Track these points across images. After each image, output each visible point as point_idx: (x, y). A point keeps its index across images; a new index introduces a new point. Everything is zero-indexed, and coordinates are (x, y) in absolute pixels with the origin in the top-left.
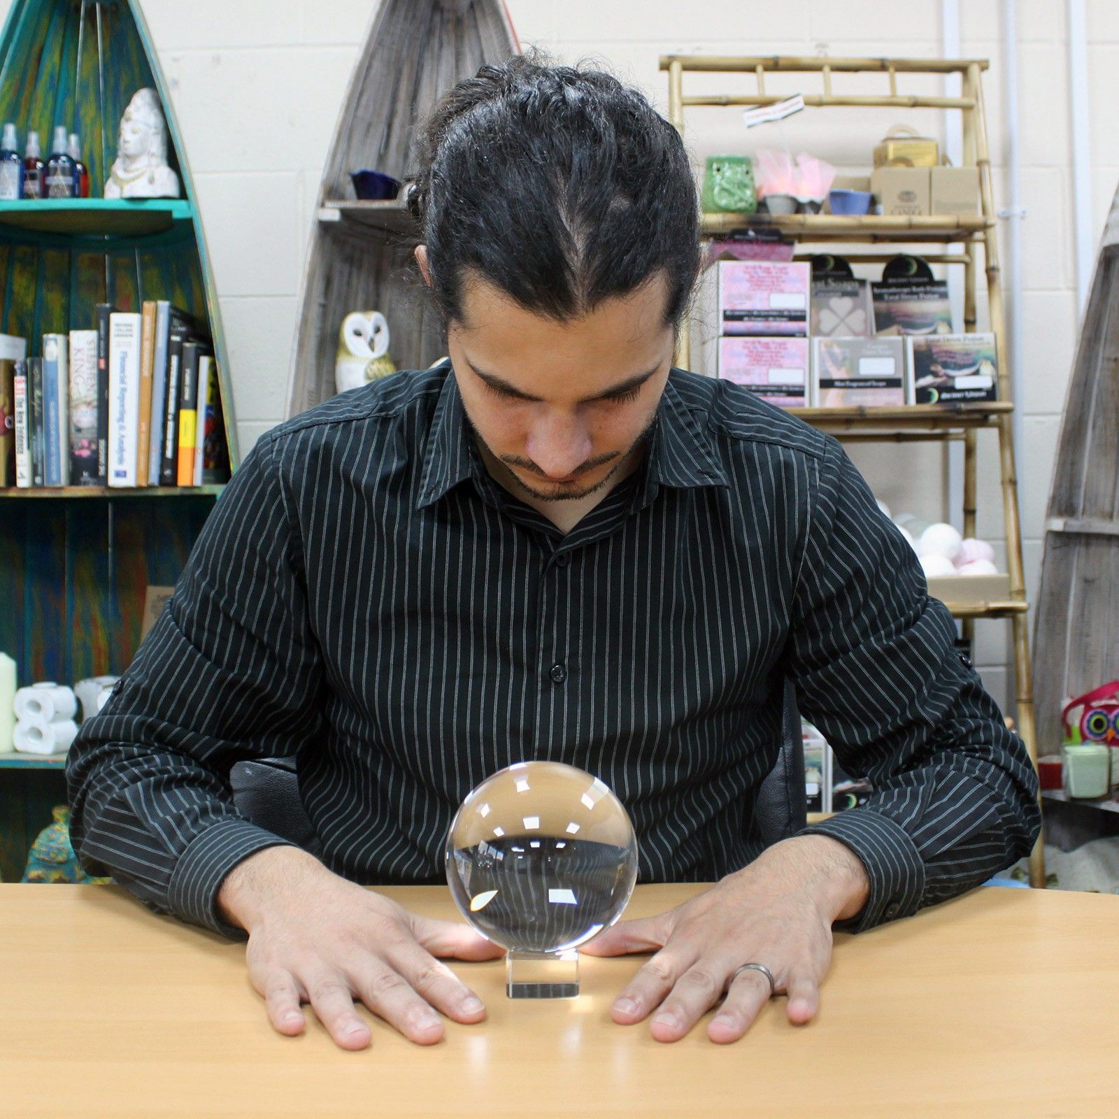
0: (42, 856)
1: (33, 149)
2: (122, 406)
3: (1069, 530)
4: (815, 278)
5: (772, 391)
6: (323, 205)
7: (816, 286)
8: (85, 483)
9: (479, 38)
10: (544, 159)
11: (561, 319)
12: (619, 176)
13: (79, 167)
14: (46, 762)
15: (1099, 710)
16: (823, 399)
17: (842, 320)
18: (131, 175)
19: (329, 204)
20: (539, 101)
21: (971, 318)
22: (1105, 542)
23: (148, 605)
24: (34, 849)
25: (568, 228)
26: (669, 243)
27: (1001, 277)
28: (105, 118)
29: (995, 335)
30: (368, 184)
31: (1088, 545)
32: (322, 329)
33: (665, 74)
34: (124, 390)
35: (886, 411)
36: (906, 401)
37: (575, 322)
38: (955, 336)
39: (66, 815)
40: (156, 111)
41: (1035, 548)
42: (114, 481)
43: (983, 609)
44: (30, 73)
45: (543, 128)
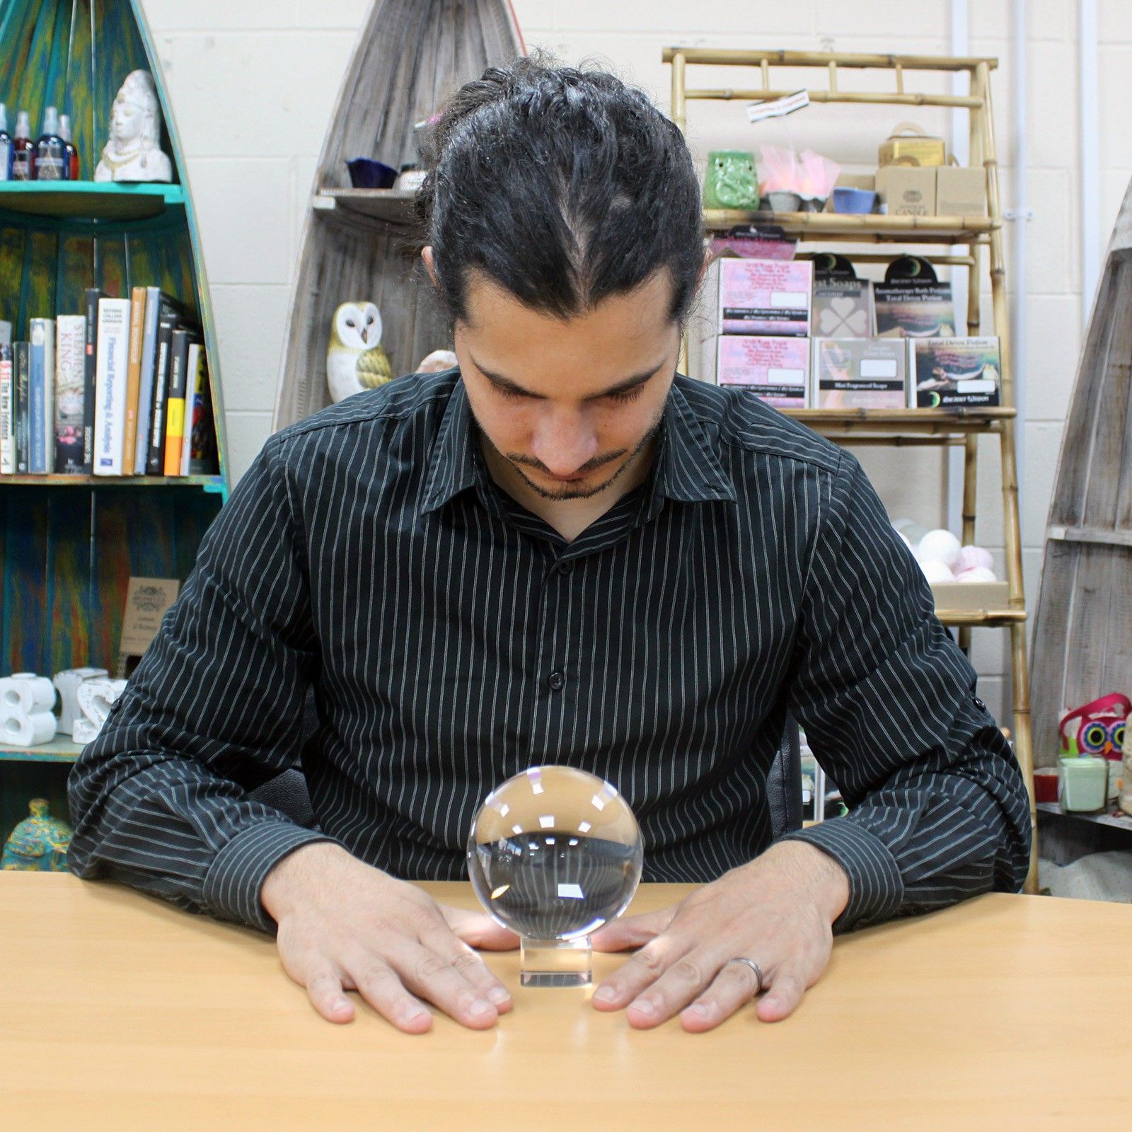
0: (18, 850)
1: (23, 130)
2: (110, 393)
3: (1070, 538)
4: (817, 277)
5: (771, 392)
6: (318, 193)
7: (817, 285)
8: (70, 471)
9: (480, 26)
10: (545, 159)
11: (564, 318)
12: (619, 175)
13: (69, 148)
14: (23, 753)
15: (1097, 723)
16: (823, 401)
17: (843, 321)
18: (122, 158)
19: (324, 192)
20: (541, 101)
21: (974, 322)
22: (1106, 552)
23: (130, 596)
24: (10, 843)
25: (569, 227)
26: (670, 241)
27: (1006, 280)
28: (97, 99)
29: (999, 338)
30: (364, 172)
31: (1089, 555)
32: (314, 319)
33: (668, 65)
34: (111, 377)
35: (888, 414)
36: (907, 406)
37: (577, 321)
38: (958, 339)
39: (42, 809)
40: (150, 93)
41: (1035, 557)
42: (99, 470)
43: (981, 618)
44: (22, 50)
45: (544, 129)
